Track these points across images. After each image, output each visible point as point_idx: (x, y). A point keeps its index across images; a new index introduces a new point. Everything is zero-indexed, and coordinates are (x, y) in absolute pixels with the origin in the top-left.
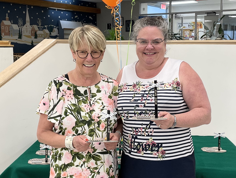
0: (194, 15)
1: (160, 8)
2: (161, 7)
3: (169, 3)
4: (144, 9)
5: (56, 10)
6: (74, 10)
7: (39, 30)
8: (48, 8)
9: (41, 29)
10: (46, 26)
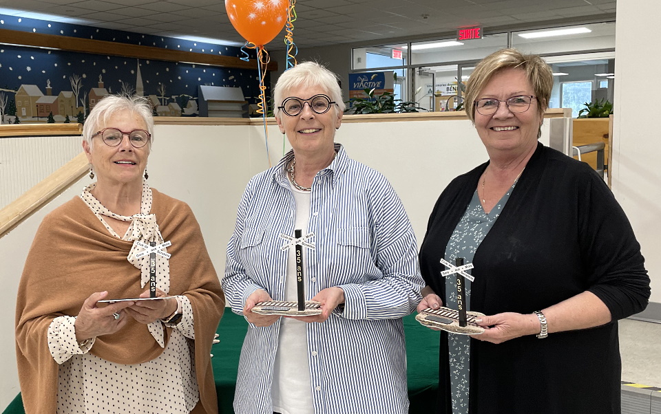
0: (455, 67)
1: (391, 57)
2: (393, 55)
3: (406, 47)
4: (359, 60)
5: (194, 66)
6: (228, 66)
7: (162, 105)
8: (179, 63)
9: (165, 102)
10: (173, 97)
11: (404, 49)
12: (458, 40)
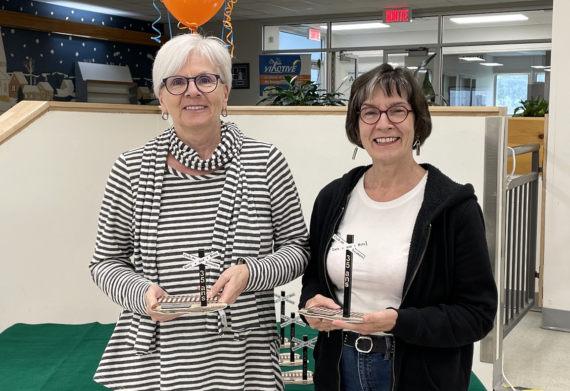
1: (308, 38)
2: (310, 35)
4: (271, 39)
5: (70, 38)
6: (113, 39)
7: (29, 84)
8: (51, 34)
9: (33, 82)
10: (44, 75)
11: (323, 30)
12: (384, 22)
